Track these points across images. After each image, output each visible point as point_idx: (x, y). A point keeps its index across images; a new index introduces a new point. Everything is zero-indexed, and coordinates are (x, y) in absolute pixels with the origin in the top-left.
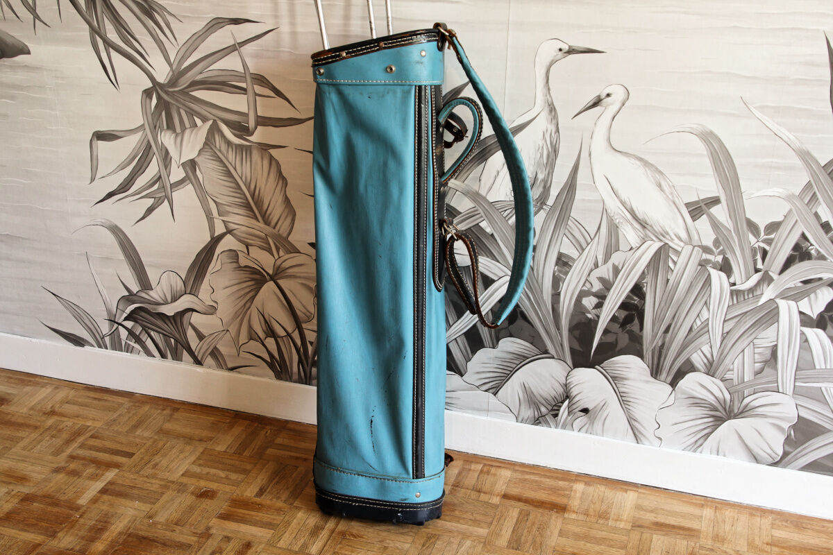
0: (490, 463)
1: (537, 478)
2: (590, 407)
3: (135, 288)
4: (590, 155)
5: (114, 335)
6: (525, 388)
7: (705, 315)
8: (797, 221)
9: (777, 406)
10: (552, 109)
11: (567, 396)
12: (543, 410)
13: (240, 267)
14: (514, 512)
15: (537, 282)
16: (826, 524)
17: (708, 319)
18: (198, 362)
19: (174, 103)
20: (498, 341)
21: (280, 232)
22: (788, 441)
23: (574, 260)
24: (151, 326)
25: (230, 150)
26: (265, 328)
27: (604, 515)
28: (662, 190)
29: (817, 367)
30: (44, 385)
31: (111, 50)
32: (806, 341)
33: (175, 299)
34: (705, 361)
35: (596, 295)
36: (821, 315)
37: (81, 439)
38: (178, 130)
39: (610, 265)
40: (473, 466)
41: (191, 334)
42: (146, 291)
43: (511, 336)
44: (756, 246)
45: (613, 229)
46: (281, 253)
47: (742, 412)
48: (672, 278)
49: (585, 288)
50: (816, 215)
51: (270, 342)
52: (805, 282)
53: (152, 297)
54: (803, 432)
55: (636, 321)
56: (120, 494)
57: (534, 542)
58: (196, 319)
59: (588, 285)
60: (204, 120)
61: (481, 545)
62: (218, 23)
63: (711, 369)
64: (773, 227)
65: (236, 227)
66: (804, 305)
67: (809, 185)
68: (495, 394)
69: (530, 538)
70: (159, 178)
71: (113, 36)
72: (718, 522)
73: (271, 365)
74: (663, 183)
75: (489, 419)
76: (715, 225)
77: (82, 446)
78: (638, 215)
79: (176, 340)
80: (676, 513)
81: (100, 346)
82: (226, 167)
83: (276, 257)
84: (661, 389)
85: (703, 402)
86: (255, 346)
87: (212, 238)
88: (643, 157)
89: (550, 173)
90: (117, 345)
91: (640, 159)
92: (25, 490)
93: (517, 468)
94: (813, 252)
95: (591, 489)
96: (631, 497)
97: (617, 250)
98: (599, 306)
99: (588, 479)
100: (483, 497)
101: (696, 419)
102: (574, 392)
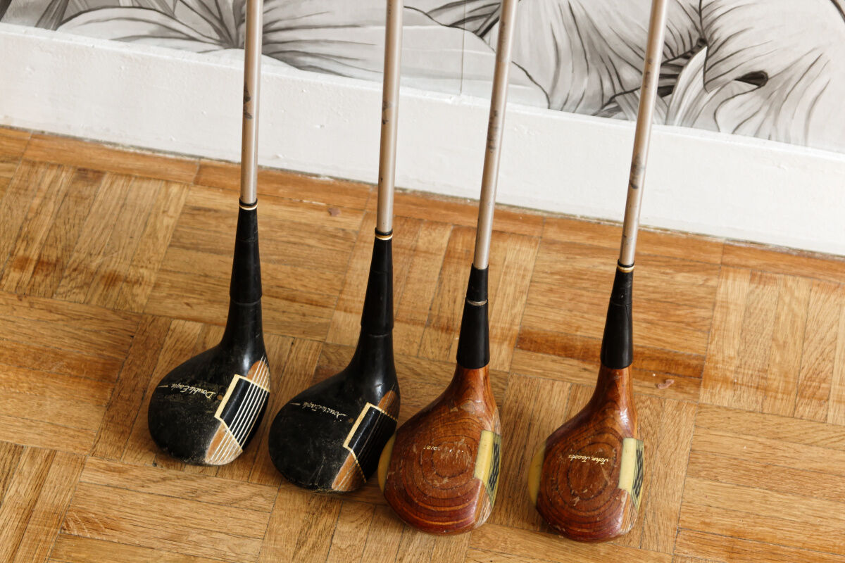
2: (771, 68)
11: (702, 39)
68: (482, 36)
93: (552, 233)
95: (768, 294)
102: (723, 29)
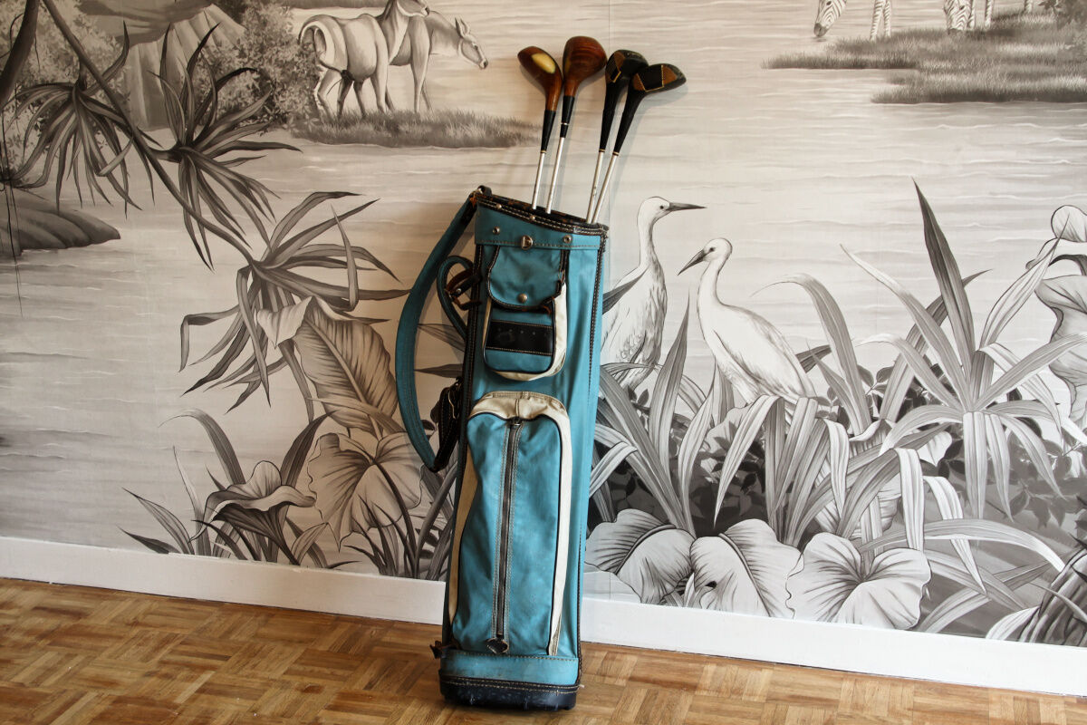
0: (615, 650)
1: (665, 662)
2: (717, 579)
3: (226, 483)
4: (698, 311)
5: (203, 538)
6: (648, 564)
7: (826, 470)
8: (907, 366)
9: (909, 564)
10: (657, 267)
11: (692, 569)
12: (668, 587)
13: (341, 452)
14: (641, 692)
15: (653, 447)
16: (971, 690)
17: (830, 474)
18: (295, 562)
19: (270, 280)
20: (616, 513)
21: (384, 411)
22: (924, 601)
23: (689, 421)
24: (242, 524)
25: (330, 326)
26: (368, 518)
27: (737, 692)
28: (773, 343)
29: (945, 518)
30: (123, 599)
31: (206, 230)
32: (930, 490)
33: (270, 492)
34: (831, 519)
35: (714, 456)
36: (942, 462)
37: (170, 647)
38: (275, 309)
39: (726, 423)
40: (597, 654)
41: (287, 530)
42: (238, 486)
43: (630, 507)
44: (870, 394)
45: (727, 385)
46: (385, 434)
47: (874, 573)
48: (790, 433)
49: (703, 450)
50: (925, 358)
51: (374, 534)
52: (923, 429)
53: (244, 491)
54: (938, 590)
55: (758, 482)
56: (220, 693)
57: (663, 717)
58: (292, 513)
59: (705, 446)
60: (303, 297)
61: (608, 722)
62: (317, 198)
63: (838, 528)
64: (885, 373)
65: (336, 408)
66: (924, 453)
67: (915, 329)
68: (616, 573)
69: (659, 713)
70: (254, 361)
71: (208, 215)
72: (858, 693)
73: (375, 560)
74: (773, 335)
75: (612, 601)
76: (828, 375)
77: (172, 652)
78: (749, 367)
79: (270, 539)
80: (816, 686)
81: (186, 552)
82: (325, 345)
83: (380, 438)
84: (789, 554)
85: (833, 565)
86: (358, 539)
87: (311, 422)
88: (751, 310)
89: (660, 331)
90: (205, 549)
91: (748, 312)
92: (117, 693)
93: (644, 653)
94: (926, 396)
95: (723, 669)
96: (766, 675)
97: (733, 406)
98: (718, 468)
99: (720, 660)
100: (608, 680)
101: (827, 585)
102: (699, 564)
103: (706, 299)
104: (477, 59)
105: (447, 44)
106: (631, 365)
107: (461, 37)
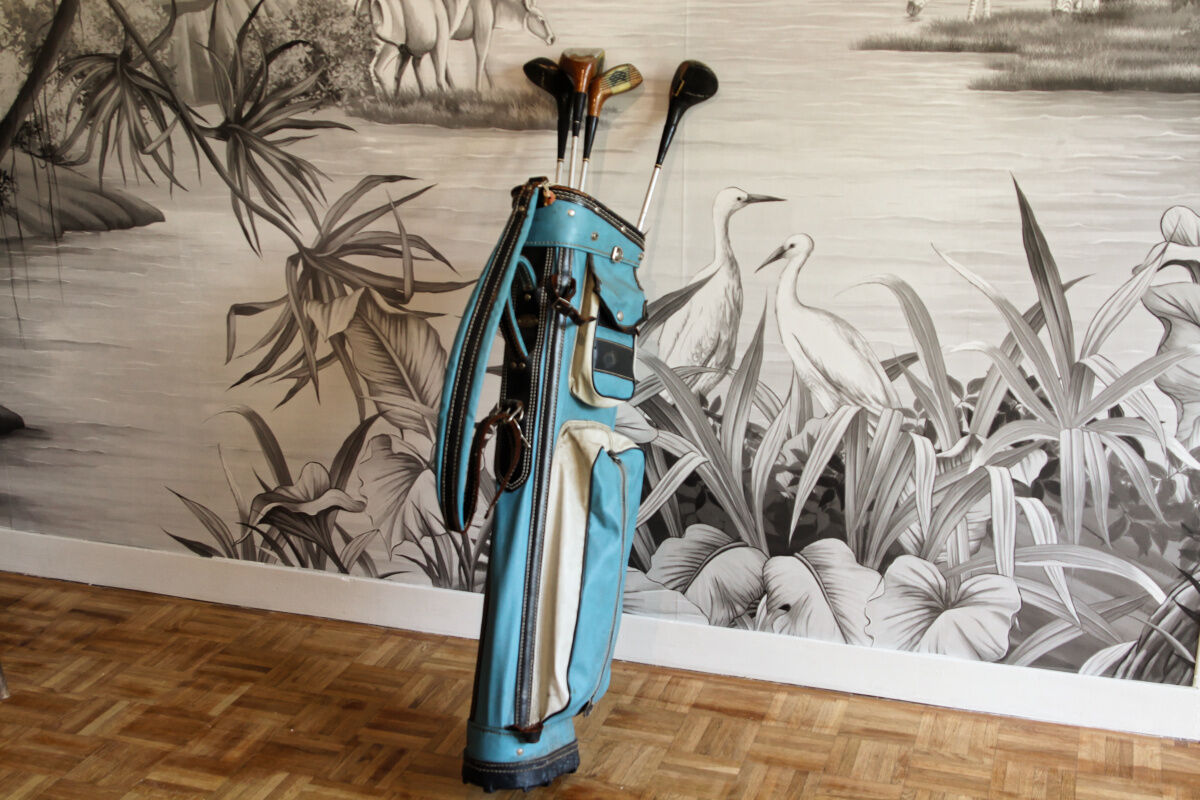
0: (681, 675)
1: (733, 688)
2: (791, 601)
3: (273, 484)
4: (776, 312)
5: (248, 543)
6: (718, 586)
7: (911, 488)
8: (1001, 377)
9: (997, 592)
10: (733, 263)
11: (765, 590)
12: (739, 609)
13: (393, 454)
14: (705, 720)
15: (725, 457)
16: (1060, 728)
17: (915, 493)
18: (344, 570)
19: (320, 268)
20: (685, 527)
22: (1013, 632)
23: (765, 431)
24: (291, 529)
25: (384, 320)
26: (421, 526)
27: (808, 723)
28: (855, 348)
29: (1038, 543)
30: (164, 604)
31: (254, 214)
32: (1023, 513)
33: (318, 495)
34: (916, 542)
35: (791, 470)
36: (1036, 482)
37: (209, 656)
38: (326, 300)
39: (804, 434)
40: (660, 678)
41: (336, 536)
42: (287, 487)
43: (699, 522)
44: (960, 406)
45: (806, 393)
47: (960, 600)
48: (872, 447)
49: (779, 463)
50: (1021, 369)
51: (427, 542)
52: (1016, 445)
53: (291, 494)
54: (1029, 620)
55: (836, 499)
56: (255, 706)
57: (725, 748)
58: (342, 518)
59: (781, 459)
60: (355, 287)
61: (665, 750)
62: (371, 181)
63: (923, 551)
64: (976, 385)
65: (389, 407)
66: (1017, 472)
67: (1010, 337)
68: (684, 592)
69: (721, 744)
70: (303, 355)
71: (257, 198)
72: (937, 728)
73: (428, 570)
74: (856, 340)
75: (677, 622)
76: (915, 384)
77: (210, 662)
78: (831, 375)
79: (318, 545)
80: (893, 719)
81: (230, 556)
82: (378, 339)
83: (434, 441)
84: (869, 577)
85: (916, 590)
86: (410, 548)
87: (362, 422)
88: (832, 312)
89: (735, 333)
90: (249, 554)
91: (831, 315)
92: (151, 703)
93: (711, 679)
94: (1021, 411)
95: (794, 699)
96: (841, 705)
97: (811, 416)
98: (795, 482)
99: (792, 689)
100: (670, 706)
101: (909, 611)
102: (772, 585)
103: (784, 298)
104: (543, 34)
105: (511, 17)
106: (703, 369)
107: (527, 10)
